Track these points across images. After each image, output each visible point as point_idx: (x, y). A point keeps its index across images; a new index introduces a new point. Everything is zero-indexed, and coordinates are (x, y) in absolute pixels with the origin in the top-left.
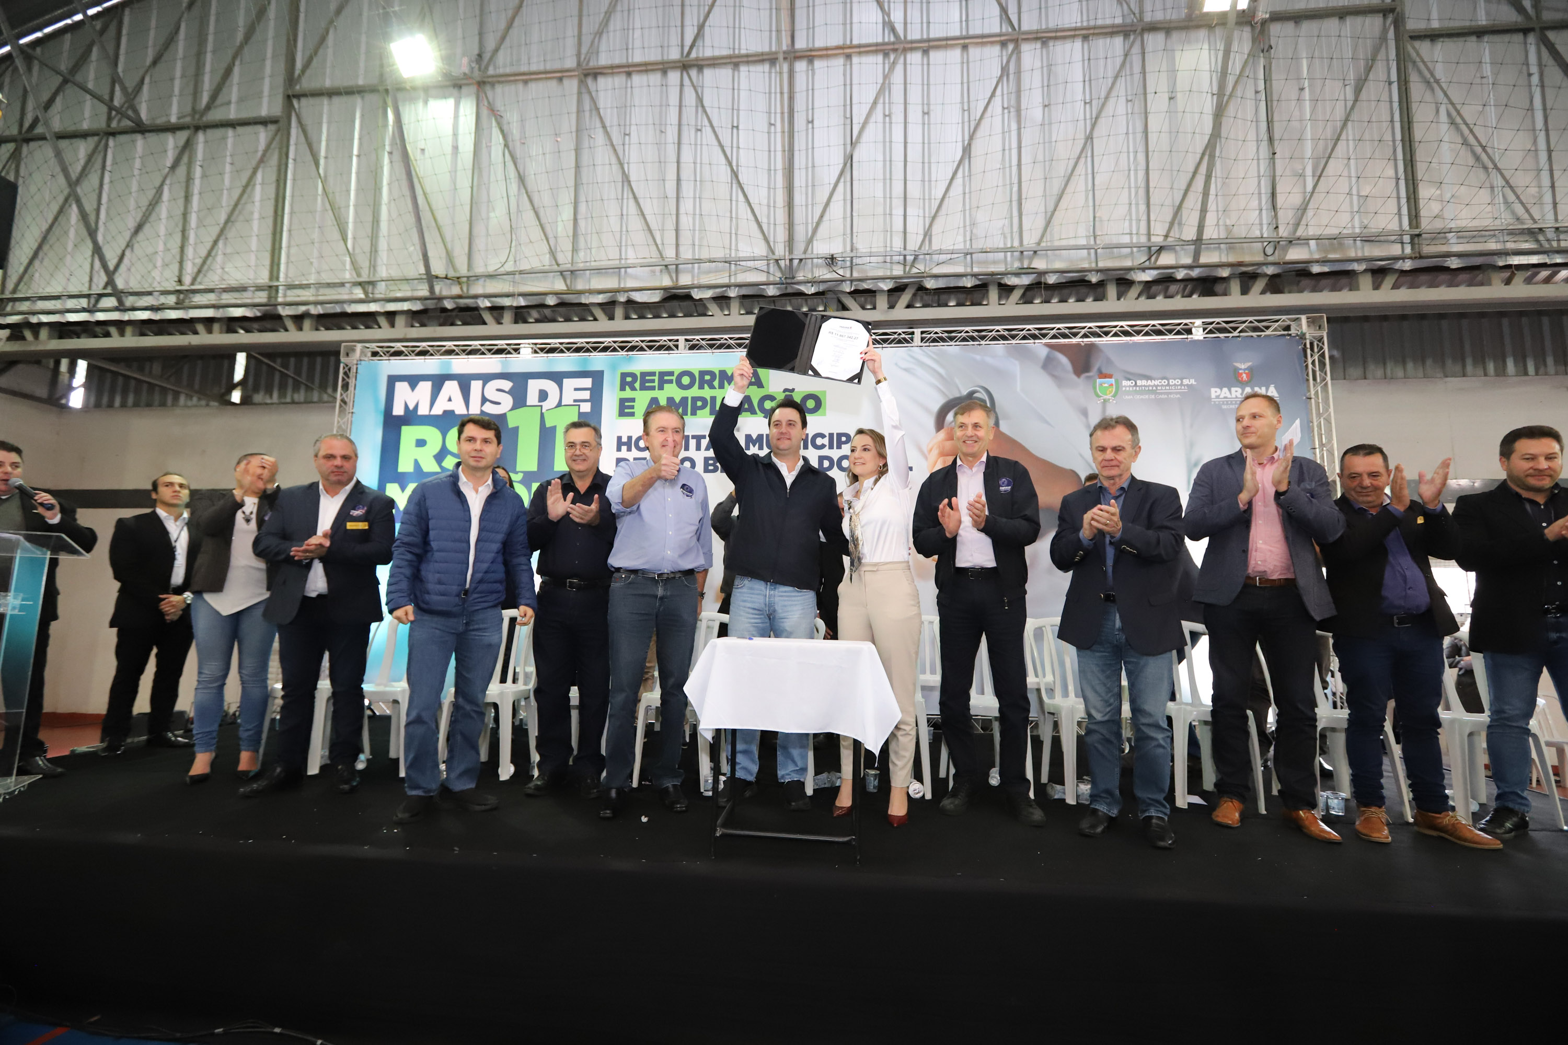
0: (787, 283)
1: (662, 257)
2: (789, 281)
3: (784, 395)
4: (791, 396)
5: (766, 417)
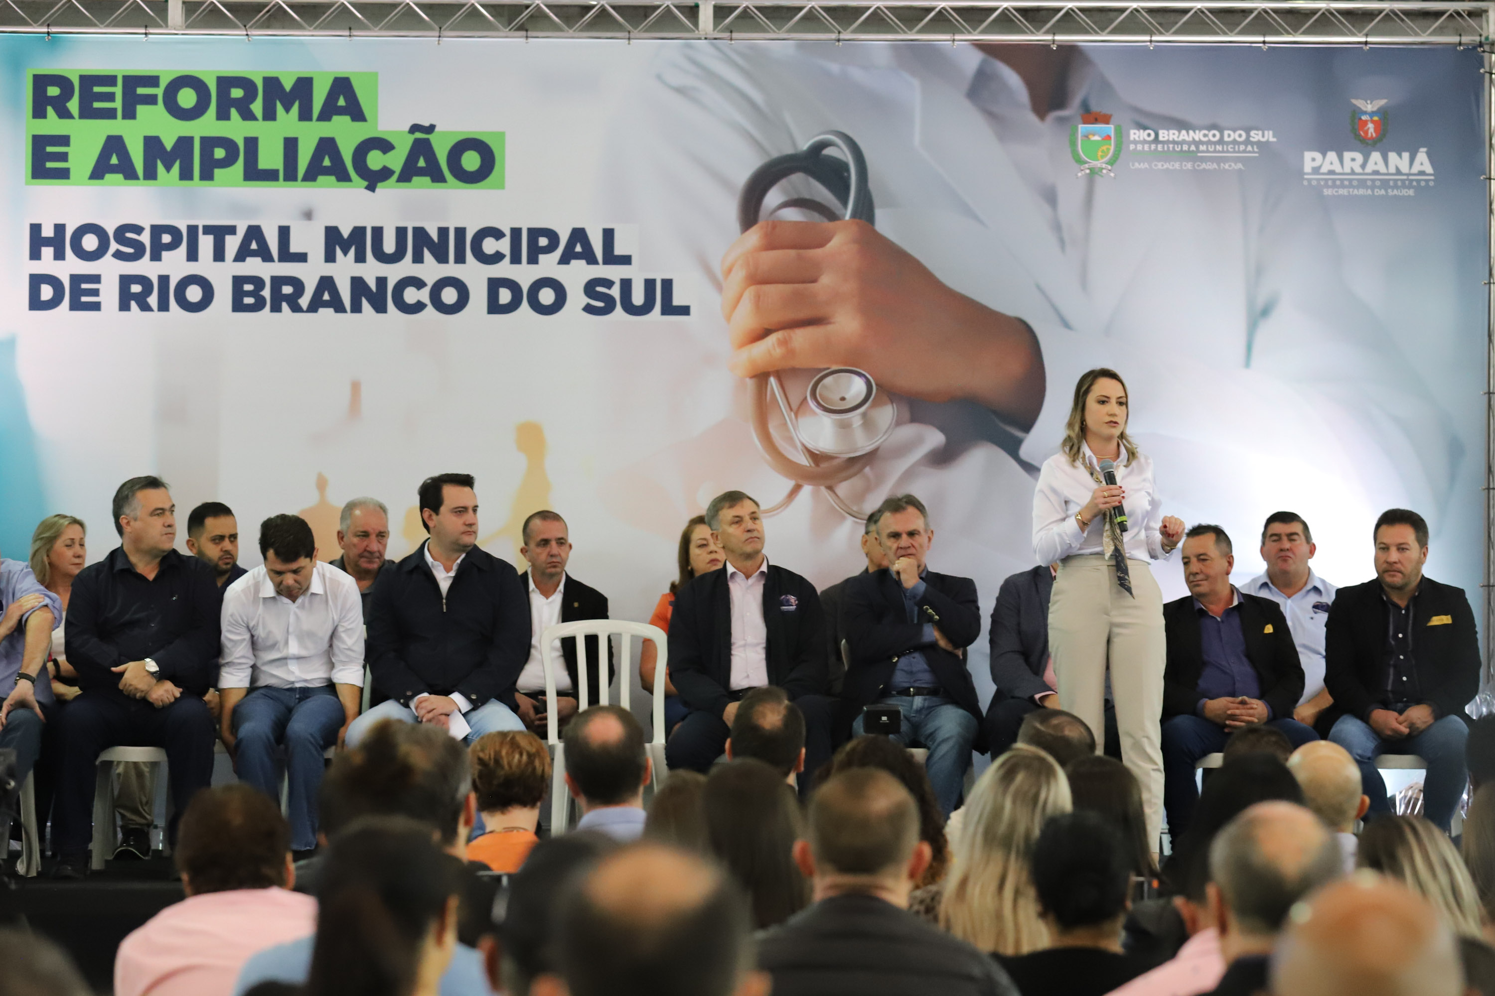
3: (411, 138)
4: (428, 140)
5: (371, 188)
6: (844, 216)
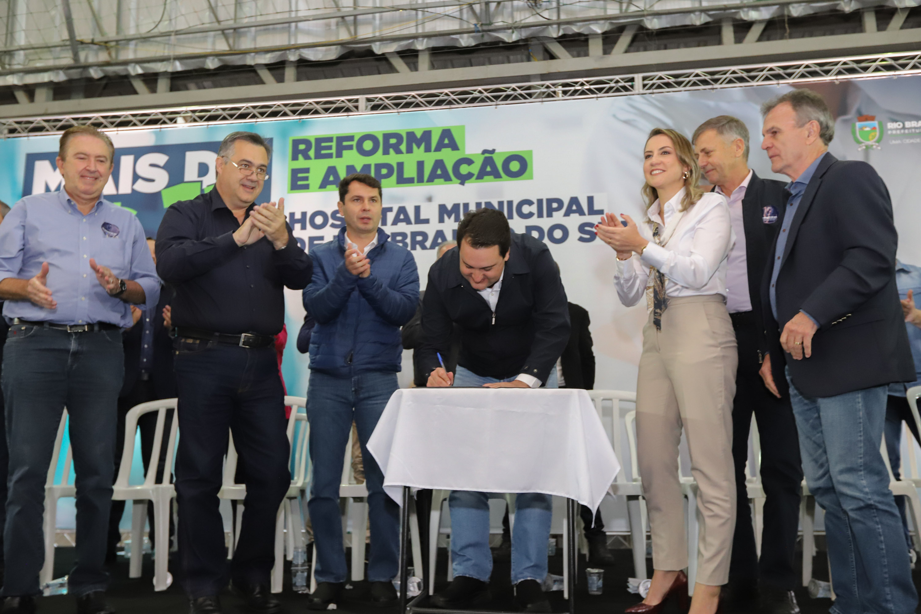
0: (484, 31)
1: (337, 6)
2: (485, 28)
3: (483, 157)
4: (491, 158)
5: (462, 183)
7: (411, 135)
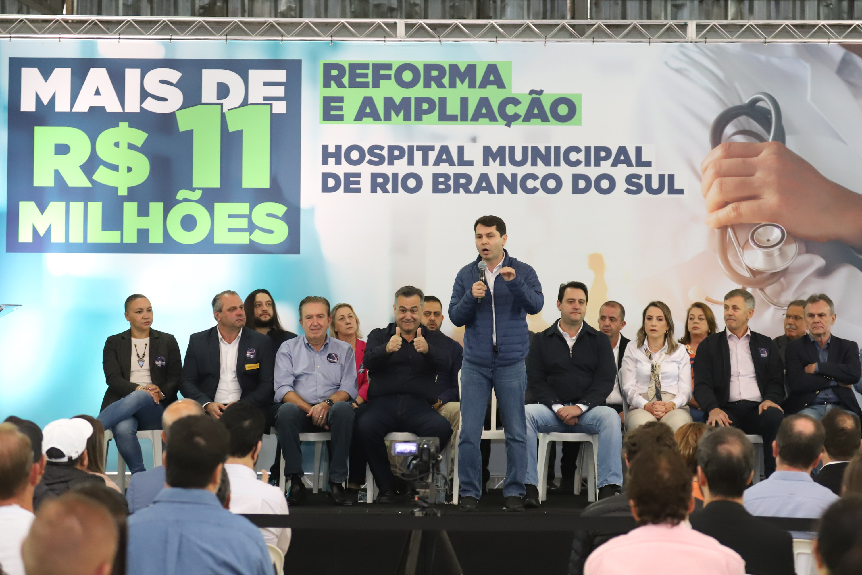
3: (530, 98)
4: (539, 99)
6: (769, 139)
7: (454, 68)
